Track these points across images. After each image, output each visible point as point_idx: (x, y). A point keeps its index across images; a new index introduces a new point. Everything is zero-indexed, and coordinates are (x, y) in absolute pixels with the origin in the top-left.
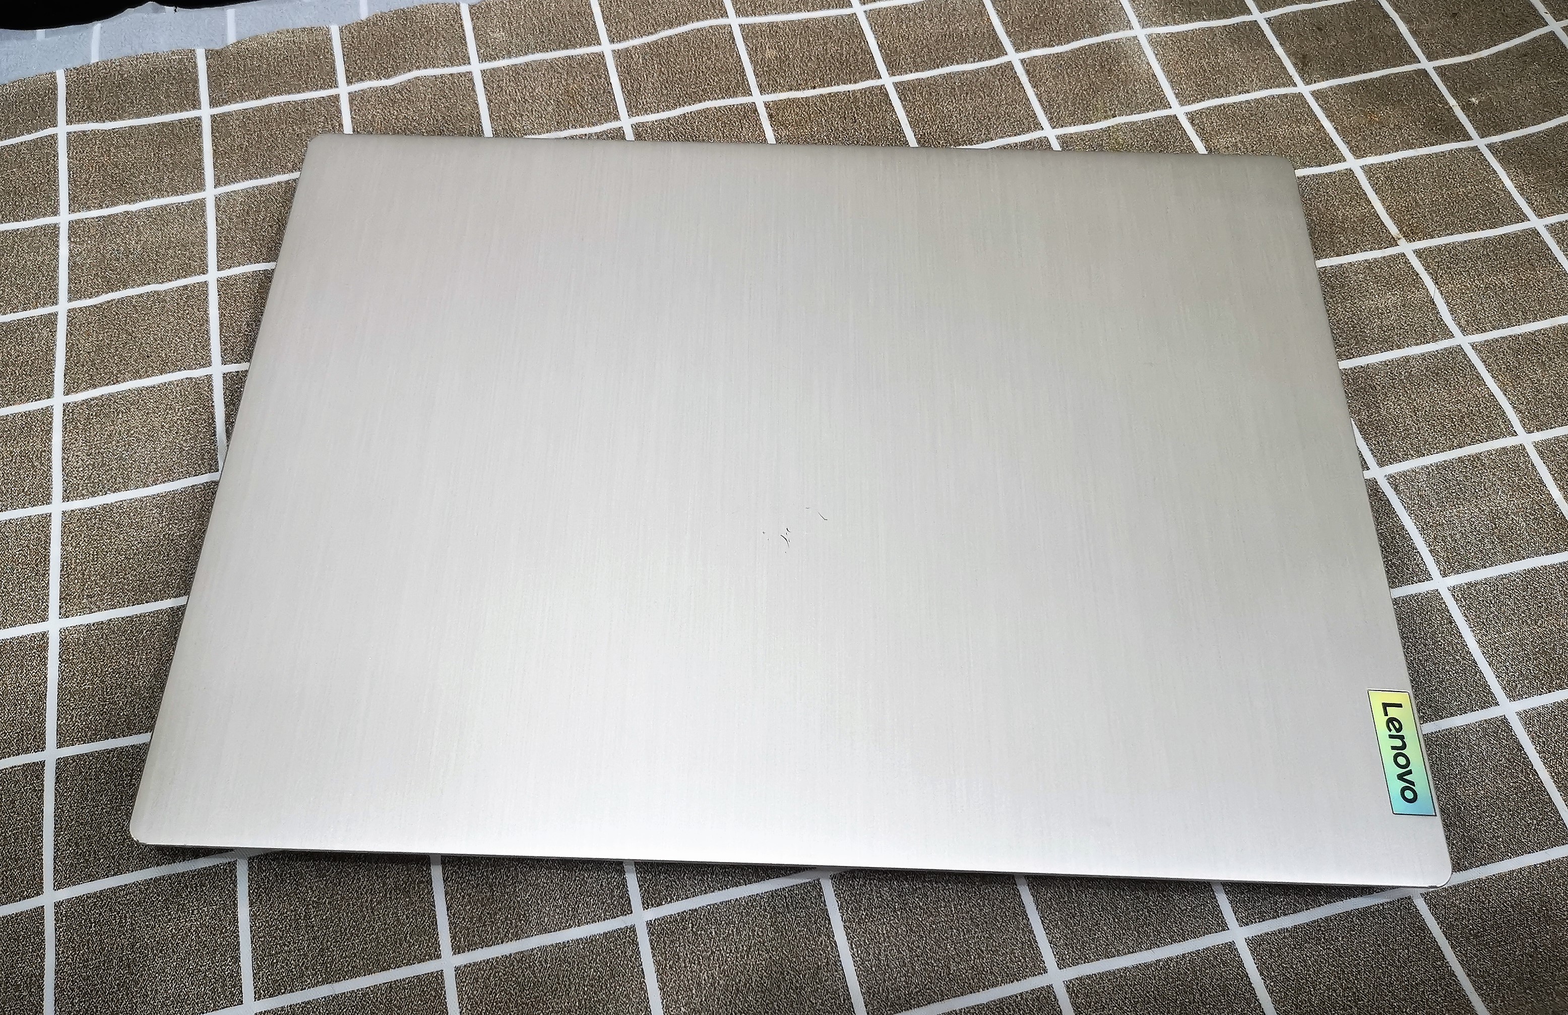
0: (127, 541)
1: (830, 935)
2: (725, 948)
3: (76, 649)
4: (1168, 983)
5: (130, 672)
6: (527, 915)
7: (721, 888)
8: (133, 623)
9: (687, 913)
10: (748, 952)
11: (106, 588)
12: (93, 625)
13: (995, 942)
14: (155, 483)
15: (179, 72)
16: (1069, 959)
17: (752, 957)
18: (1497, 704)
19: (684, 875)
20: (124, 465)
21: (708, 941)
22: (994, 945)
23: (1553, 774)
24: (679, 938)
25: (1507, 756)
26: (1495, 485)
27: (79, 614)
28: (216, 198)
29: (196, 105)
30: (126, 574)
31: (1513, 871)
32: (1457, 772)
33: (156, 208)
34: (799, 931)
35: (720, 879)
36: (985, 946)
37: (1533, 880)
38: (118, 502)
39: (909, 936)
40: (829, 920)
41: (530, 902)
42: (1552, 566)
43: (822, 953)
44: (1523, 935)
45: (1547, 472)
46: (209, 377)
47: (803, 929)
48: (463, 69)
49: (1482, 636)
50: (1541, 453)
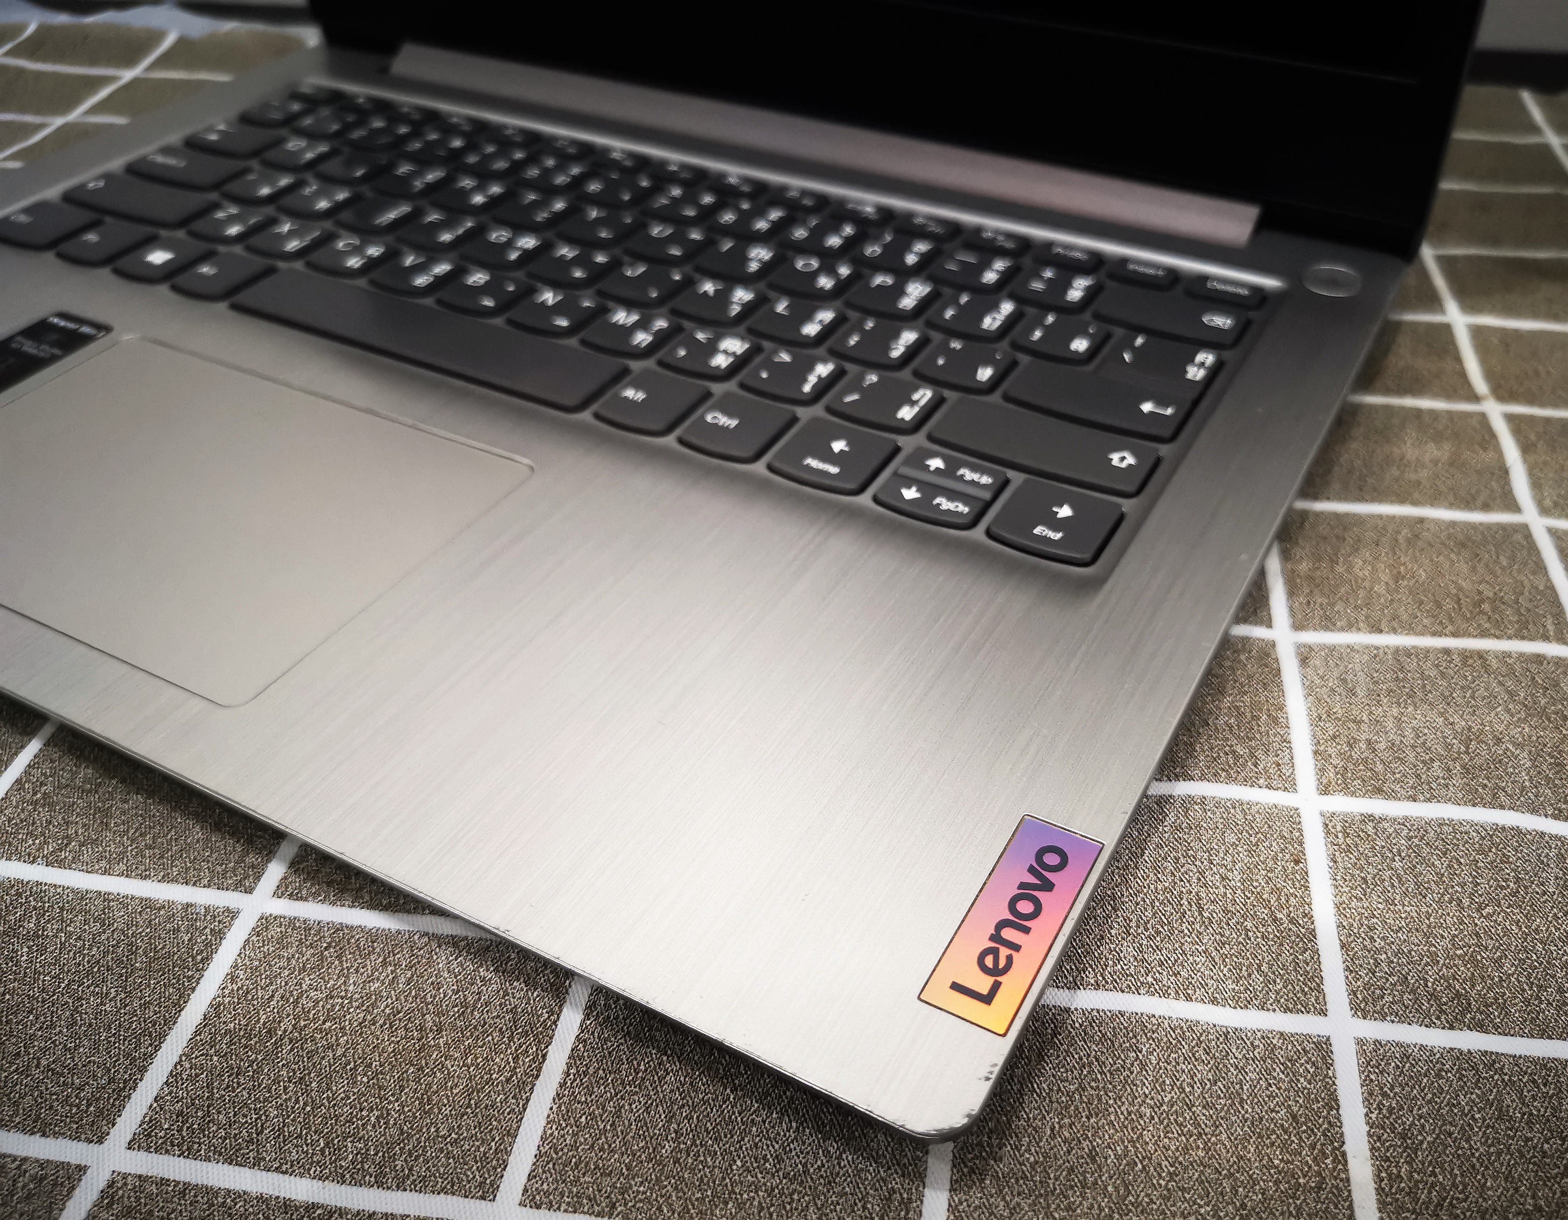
18: (1323, 1013)
25: (1295, 1108)
26: (1495, 697)
32: (1166, 1100)
49: (1350, 900)
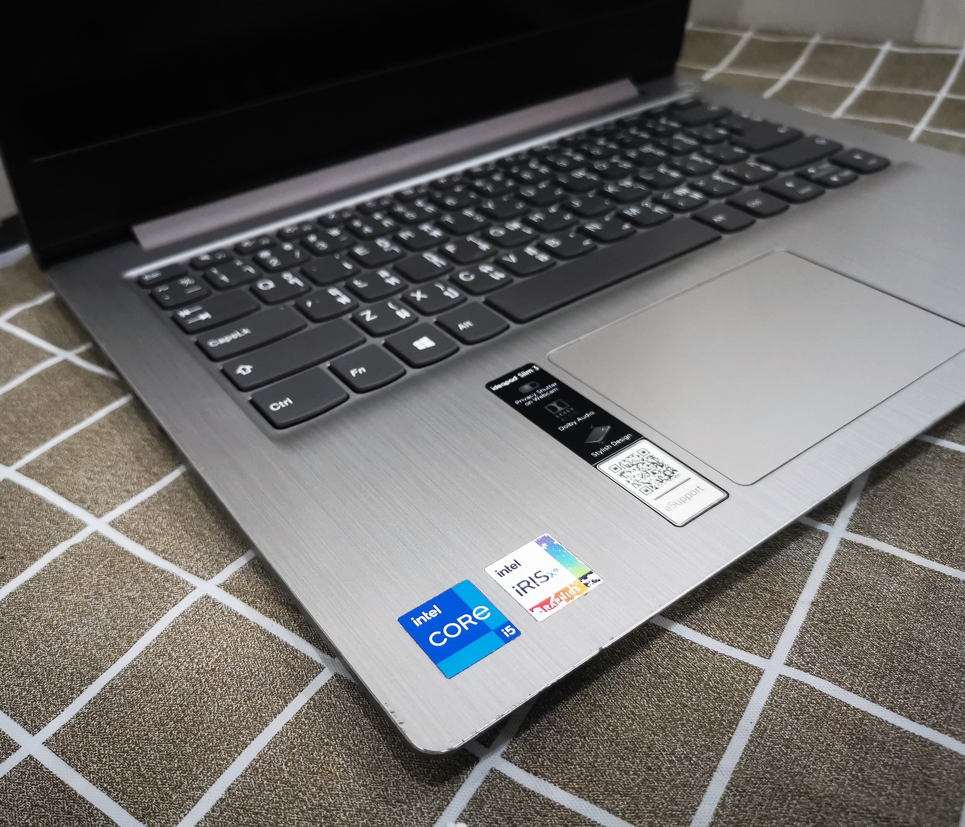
8: (260, 770)
12: (213, 811)
27: (182, 815)
38: (105, 687)
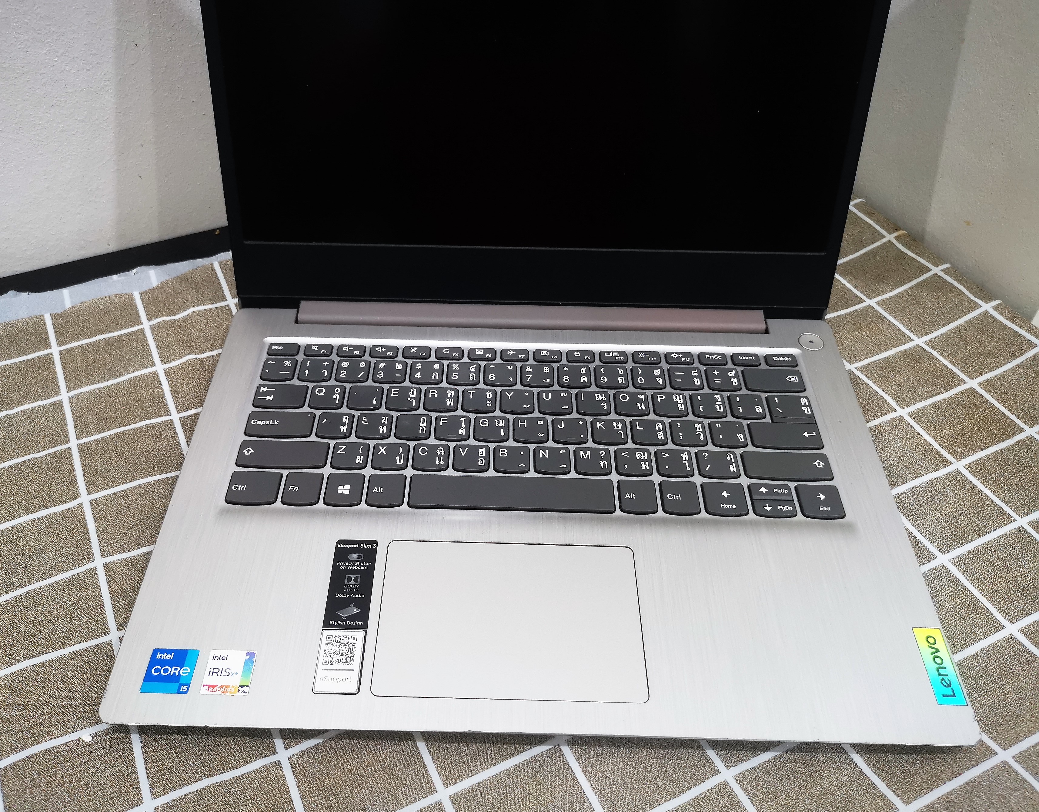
0: (33, 615)
1: (574, 779)
2: (506, 803)
3: (4, 692)
4: (797, 763)
5: (45, 699)
6: (364, 808)
7: (495, 764)
9: (475, 785)
10: (523, 802)
11: (21, 647)
12: (15, 673)
13: (683, 761)
14: (50, 576)
15: (35, 329)
16: (731, 762)
17: (526, 805)
18: (936, 558)
19: (468, 761)
20: (27, 570)
21: (494, 801)
22: (682, 763)
23: (981, 591)
24: (474, 803)
25: (952, 586)
26: (894, 439)
28: (69, 398)
29: (48, 346)
30: (35, 636)
31: (978, 652)
33: (28, 410)
34: (553, 781)
35: (493, 758)
36: (677, 765)
37: (990, 655)
38: (25, 592)
39: (626, 769)
40: (572, 769)
41: (364, 800)
42: (940, 477)
43: (572, 792)
44: (995, 689)
45: (920, 428)
46: (81, 505)
47: (555, 779)
48: (223, 304)
49: (915, 522)
50: (914, 419)
